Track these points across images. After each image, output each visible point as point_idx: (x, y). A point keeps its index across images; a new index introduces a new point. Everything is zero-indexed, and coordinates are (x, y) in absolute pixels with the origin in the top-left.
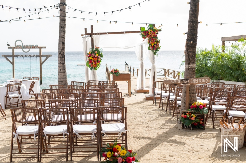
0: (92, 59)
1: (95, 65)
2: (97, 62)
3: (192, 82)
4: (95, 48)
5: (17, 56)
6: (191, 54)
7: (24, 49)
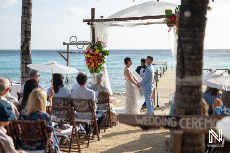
0: (90, 58)
1: (95, 65)
2: (97, 62)
3: (190, 126)
4: (96, 41)
5: (71, 53)
6: (189, 48)
7: (78, 46)
